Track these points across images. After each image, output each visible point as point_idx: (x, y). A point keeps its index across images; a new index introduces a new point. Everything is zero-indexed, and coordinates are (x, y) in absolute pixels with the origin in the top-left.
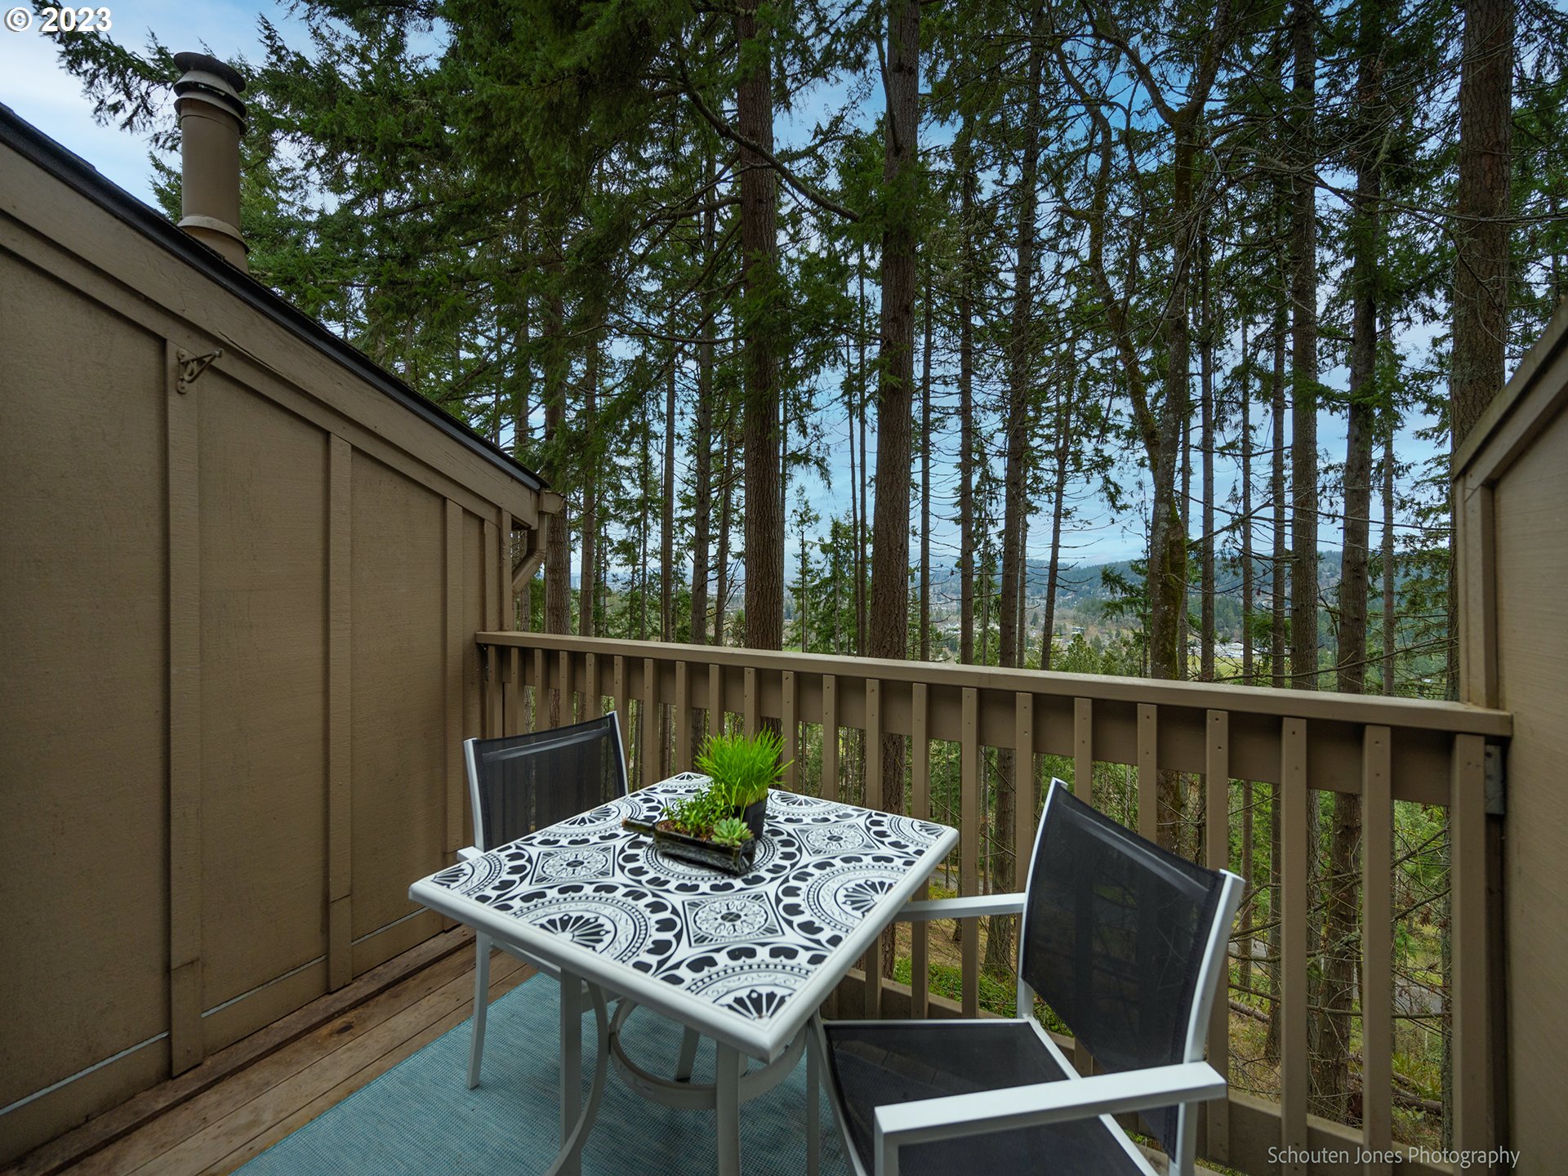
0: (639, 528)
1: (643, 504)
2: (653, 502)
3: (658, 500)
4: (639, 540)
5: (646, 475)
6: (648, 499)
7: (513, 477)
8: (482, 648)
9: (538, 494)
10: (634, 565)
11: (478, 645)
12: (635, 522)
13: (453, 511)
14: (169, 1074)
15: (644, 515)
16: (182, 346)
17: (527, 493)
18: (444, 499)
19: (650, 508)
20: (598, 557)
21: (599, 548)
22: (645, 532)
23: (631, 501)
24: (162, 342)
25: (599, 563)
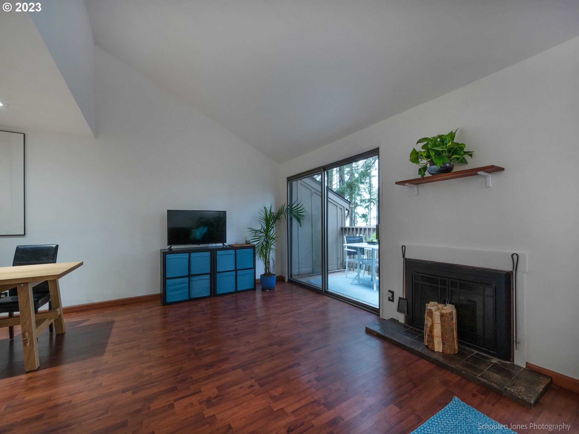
0: (369, 209)
1: (370, 201)
2: (373, 199)
3: (375, 199)
4: (369, 213)
5: (370, 190)
6: (371, 199)
7: (346, 202)
8: (342, 229)
9: (349, 204)
10: (367, 222)
11: (342, 228)
12: (367, 207)
13: (338, 208)
14: (313, 273)
15: (370, 204)
16: (313, 191)
17: (348, 204)
18: (337, 206)
19: (372, 201)
20: (354, 220)
21: (354, 217)
22: (370, 210)
23: (365, 200)
24: (311, 190)
25: (354, 221)
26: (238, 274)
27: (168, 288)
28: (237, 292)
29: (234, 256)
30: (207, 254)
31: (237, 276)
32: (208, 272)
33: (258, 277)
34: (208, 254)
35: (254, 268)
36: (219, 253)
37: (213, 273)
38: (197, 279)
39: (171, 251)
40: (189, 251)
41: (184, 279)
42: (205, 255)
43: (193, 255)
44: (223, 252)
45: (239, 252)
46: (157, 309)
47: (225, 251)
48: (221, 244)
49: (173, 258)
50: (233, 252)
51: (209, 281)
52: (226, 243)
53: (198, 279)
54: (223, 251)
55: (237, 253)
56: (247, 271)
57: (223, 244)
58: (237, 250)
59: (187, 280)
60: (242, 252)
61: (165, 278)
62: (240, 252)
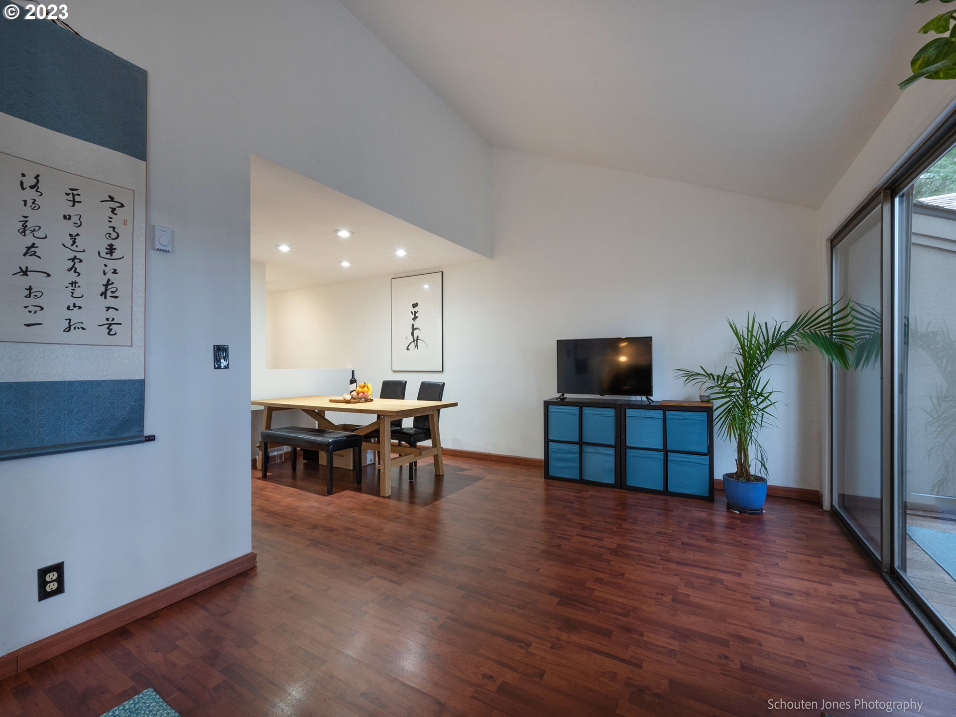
26: (670, 458)
27: (551, 455)
28: (665, 492)
29: (661, 421)
30: (609, 413)
31: (668, 462)
32: (612, 444)
33: (719, 475)
34: (611, 412)
35: (710, 452)
36: (630, 412)
37: (620, 447)
38: (593, 451)
39: (562, 402)
40: (581, 405)
41: (572, 447)
42: (605, 413)
43: (587, 411)
44: (638, 412)
45: (672, 417)
46: (538, 481)
47: (642, 411)
48: (644, 398)
49: (557, 412)
50: (659, 414)
51: (612, 459)
52: (652, 396)
53: (596, 452)
54: (639, 410)
55: (667, 418)
56: (695, 456)
57: (647, 398)
58: (668, 413)
59: (577, 449)
60: (678, 417)
61: (547, 441)
62: (675, 417)
